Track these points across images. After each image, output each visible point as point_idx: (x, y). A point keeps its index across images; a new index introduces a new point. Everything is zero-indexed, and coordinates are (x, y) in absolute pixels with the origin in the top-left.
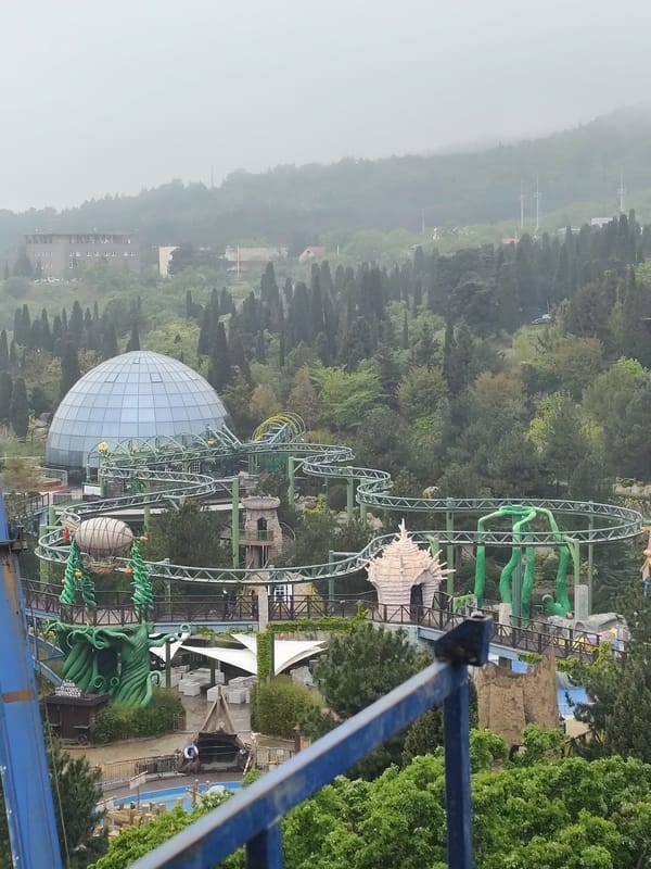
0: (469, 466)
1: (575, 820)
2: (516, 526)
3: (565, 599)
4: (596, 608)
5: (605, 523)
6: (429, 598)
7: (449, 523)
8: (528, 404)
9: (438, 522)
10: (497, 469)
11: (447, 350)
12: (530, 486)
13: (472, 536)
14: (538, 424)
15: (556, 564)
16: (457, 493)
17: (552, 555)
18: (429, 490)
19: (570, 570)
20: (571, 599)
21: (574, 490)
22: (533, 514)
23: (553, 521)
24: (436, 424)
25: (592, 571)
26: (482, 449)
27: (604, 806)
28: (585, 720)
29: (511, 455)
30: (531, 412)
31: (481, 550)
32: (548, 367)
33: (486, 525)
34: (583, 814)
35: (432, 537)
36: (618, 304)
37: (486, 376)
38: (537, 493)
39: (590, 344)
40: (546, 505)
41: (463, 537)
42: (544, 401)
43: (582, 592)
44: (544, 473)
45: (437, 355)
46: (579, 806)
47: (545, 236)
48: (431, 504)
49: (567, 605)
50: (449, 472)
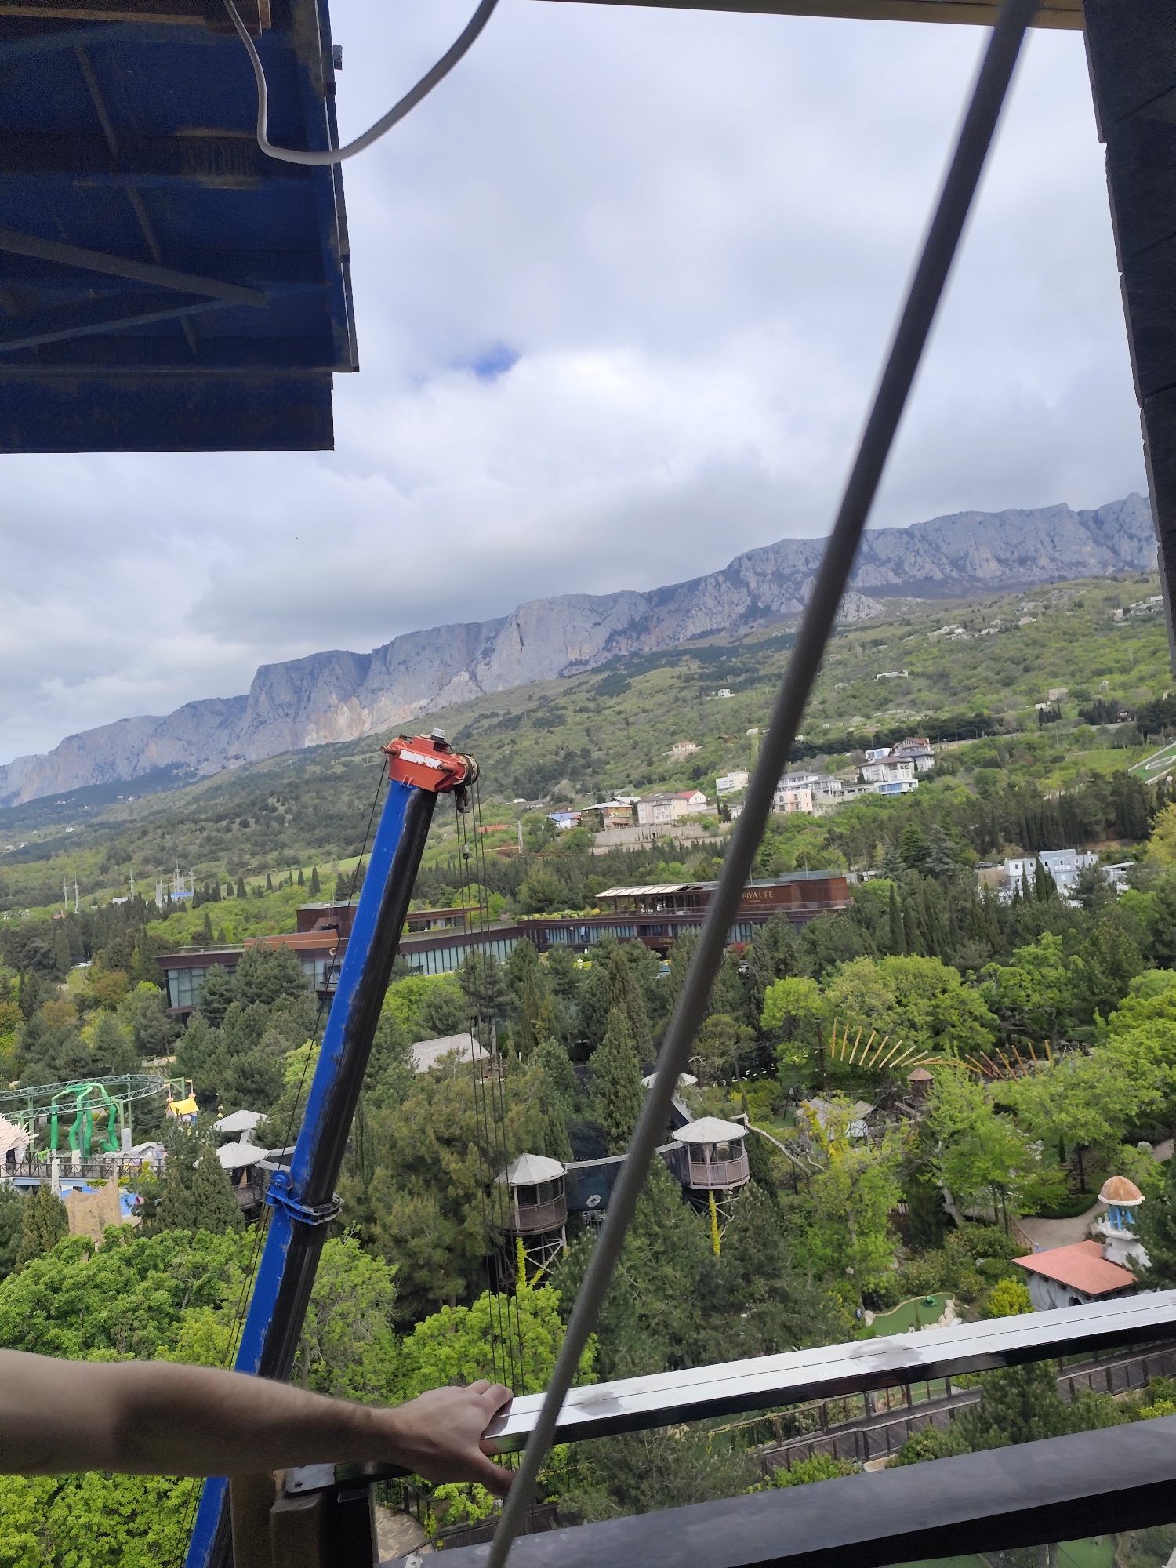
0: (41, 1064)
1: (144, 1278)
2: (79, 1099)
3: (114, 1140)
4: (135, 1143)
5: (138, 1086)
6: (20, 1157)
7: (30, 1104)
8: (80, 1018)
9: (23, 1103)
10: (63, 1063)
11: (21, 990)
12: (85, 1071)
13: (48, 1110)
14: (88, 1030)
15: (107, 1118)
16: (35, 1082)
17: (103, 1114)
18: (14, 1084)
19: (117, 1121)
20: (119, 1139)
21: (116, 1069)
22: (90, 1089)
23: (103, 1091)
24: (16, 1039)
25: (131, 1119)
26: (51, 1052)
27: (161, 1266)
28: (139, 1215)
29: (71, 1053)
30: (82, 1023)
31: (54, 1119)
32: (92, 993)
33: (59, 1101)
34: (151, 1273)
35: (20, 1115)
36: (136, 950)
37: (50, 1003)
38: (90, 1075)
39: (121, 976)
40: (98, 1081)
41: (41, 1112)
42: (89, 1015)
43: (127, 1133)
44: (94, 1061)
45: (13, 994)
46: (146, 1270)
47: (83, 912)
48: (17, 1093)
49: (116, 1143)
50: (27, 1071)
